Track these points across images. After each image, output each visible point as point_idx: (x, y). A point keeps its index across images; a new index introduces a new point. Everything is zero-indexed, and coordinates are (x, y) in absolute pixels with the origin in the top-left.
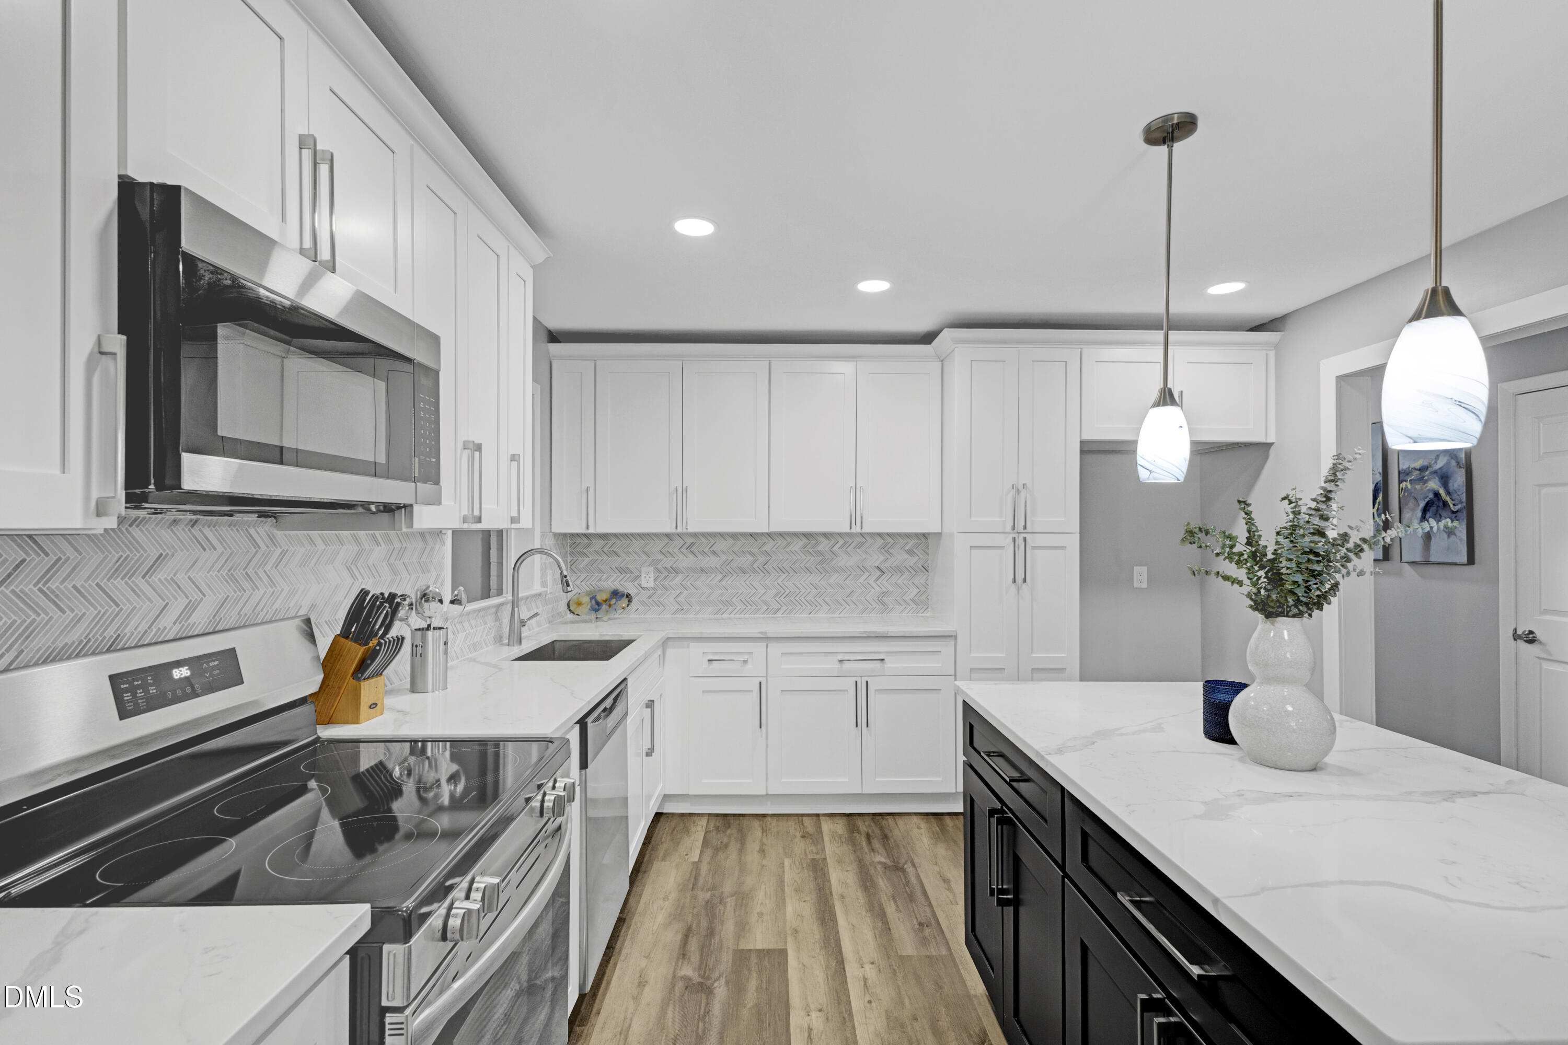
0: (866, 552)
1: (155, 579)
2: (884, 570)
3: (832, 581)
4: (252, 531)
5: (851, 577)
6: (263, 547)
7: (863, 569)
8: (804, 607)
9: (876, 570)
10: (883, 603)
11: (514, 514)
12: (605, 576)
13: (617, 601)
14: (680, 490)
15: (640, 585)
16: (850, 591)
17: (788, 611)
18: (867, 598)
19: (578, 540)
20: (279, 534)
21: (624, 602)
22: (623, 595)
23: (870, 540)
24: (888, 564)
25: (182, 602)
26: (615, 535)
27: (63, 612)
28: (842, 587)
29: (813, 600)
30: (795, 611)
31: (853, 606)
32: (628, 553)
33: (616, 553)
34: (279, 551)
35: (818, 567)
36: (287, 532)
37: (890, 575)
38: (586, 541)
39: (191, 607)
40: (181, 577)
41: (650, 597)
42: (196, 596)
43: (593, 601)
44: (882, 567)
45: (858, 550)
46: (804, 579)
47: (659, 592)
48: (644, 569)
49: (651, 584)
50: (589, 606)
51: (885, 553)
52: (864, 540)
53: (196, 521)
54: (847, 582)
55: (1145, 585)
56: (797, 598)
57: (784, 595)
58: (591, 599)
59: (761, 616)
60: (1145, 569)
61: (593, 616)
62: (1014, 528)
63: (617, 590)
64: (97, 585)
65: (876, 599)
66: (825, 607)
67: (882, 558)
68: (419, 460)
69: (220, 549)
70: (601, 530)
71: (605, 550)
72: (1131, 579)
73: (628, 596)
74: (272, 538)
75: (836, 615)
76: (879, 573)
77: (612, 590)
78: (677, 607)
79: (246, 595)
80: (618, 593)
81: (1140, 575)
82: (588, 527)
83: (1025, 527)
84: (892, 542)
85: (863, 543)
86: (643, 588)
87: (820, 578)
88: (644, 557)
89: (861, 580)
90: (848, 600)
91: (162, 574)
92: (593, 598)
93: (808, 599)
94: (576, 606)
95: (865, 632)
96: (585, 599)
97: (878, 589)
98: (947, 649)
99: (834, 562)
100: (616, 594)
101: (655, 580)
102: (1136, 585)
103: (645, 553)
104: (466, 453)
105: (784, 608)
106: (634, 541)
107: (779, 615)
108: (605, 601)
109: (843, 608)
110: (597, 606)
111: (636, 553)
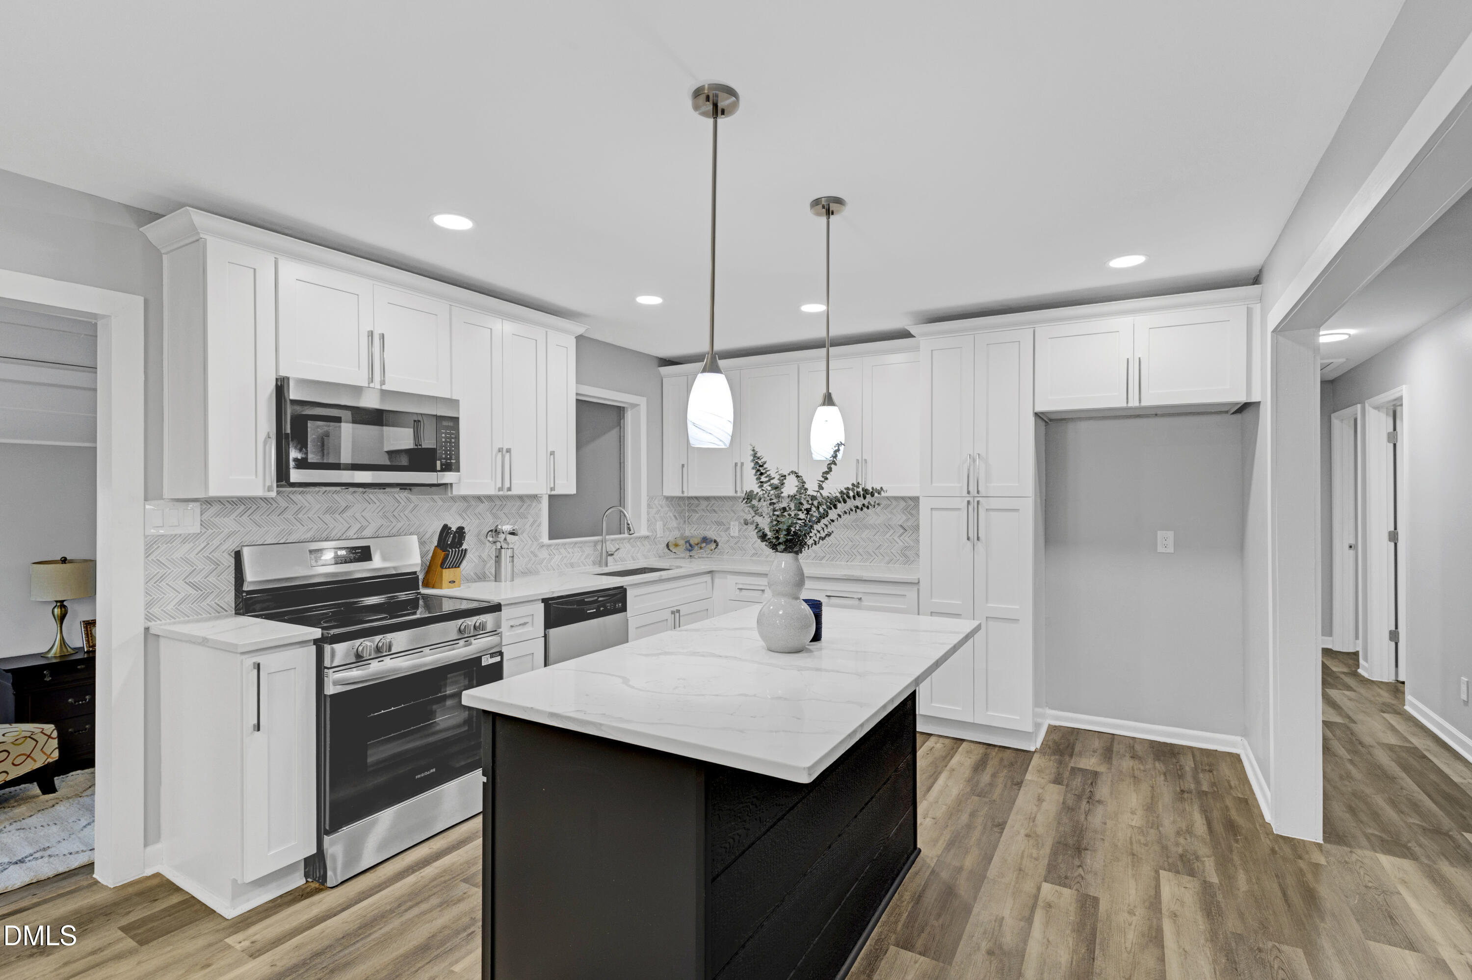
0: (891, 513)
1: (344, 515)
2: (907, 528)
3: (863, 536)
4: (396, 496)
5: (878, 534)
6: (403, 503)
7: (889, 527)
8: (843, 556)
9: (900, 528)
10: (906, 556)
11: (552, 486)
12: (708, 527)
13: (707, 545)
14: (739, 465)
15: (729, 534)
16: (879, 544)
17: (830, 559)
18: (892, 551)
19: (692, 502)
20: (413, 497)
21: (713, 546)
22: (712, 541)
23: (894, 503)
24: (909, 524)
25: (358, 526)
26: (715, 498)
27: (304, 526)
28: (872, 542)
29: (850, 551)
30: (835, 560)
31: (881, 557)
32: (722, 511)
33: (715, 511)
34: (412, 505)
35: (853, 524)
36: (418, 496)
37: (911, 532)
38: (697, 502)
39: (363, 528)
40: (358, 515)
41: (736, 543)
42: (365, 523)
43: (688, 544)
44: (905, 525)
45: (884, 511)
46: (843, 533)
47: (742, 540)
48: (732, 523)
49: (736, 534)
50: (684, 547)
51: (907, 513)
52: (890, 503)
53: (365, 492)
54: (876, 537)
55: (1171, 549)
56: (837, 549)
57: (828, 546)
58: (686, 542)
59: (811, 561)
60: (1170, 534)
61: (688, 554)
62: (969, 492)
63: (706, 537)
64: (318, 517)
65: (899, 552)
66: (859, 557)
67: (904, 518)
68: (441, 462)
69: (378, 503)
70: (691, 494)
71: (708, 508)
72: (1155, 545)
73: (715, 541)
74: (408, 499)
75: (868, 564)
76: (902, 531)
77: (702, 537)
78: (754, 551)
79: (393, 524)
80: (707, 539)
81: (1166, 540)
82: (683, 492)
83: (978, 492)
84: (913, 504)
85: (889, 505)
86: (732, 537)
87: (854, 534)
88: (733, 514)
89: (888, 536)
90: (877, 552)
91: (348, 513)
92: (688, 542)
93: (846, 550)
94: (674, 546)
95: (845, 575)
96: (682, 542)
97: (901, 544)
98: (911, 593)
99: (866, 520)
100: (705, 540)
101: (739, 531)
102: (1160, 549)
103: (732, 510)
104: (500, 455)
105: (828, 556)
106: (726, 502)
107: (824, 561)
108: (697, 544)
109: (873, 558)
110: (690, 547)
111: (727, 511)
